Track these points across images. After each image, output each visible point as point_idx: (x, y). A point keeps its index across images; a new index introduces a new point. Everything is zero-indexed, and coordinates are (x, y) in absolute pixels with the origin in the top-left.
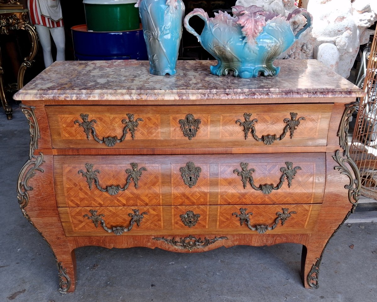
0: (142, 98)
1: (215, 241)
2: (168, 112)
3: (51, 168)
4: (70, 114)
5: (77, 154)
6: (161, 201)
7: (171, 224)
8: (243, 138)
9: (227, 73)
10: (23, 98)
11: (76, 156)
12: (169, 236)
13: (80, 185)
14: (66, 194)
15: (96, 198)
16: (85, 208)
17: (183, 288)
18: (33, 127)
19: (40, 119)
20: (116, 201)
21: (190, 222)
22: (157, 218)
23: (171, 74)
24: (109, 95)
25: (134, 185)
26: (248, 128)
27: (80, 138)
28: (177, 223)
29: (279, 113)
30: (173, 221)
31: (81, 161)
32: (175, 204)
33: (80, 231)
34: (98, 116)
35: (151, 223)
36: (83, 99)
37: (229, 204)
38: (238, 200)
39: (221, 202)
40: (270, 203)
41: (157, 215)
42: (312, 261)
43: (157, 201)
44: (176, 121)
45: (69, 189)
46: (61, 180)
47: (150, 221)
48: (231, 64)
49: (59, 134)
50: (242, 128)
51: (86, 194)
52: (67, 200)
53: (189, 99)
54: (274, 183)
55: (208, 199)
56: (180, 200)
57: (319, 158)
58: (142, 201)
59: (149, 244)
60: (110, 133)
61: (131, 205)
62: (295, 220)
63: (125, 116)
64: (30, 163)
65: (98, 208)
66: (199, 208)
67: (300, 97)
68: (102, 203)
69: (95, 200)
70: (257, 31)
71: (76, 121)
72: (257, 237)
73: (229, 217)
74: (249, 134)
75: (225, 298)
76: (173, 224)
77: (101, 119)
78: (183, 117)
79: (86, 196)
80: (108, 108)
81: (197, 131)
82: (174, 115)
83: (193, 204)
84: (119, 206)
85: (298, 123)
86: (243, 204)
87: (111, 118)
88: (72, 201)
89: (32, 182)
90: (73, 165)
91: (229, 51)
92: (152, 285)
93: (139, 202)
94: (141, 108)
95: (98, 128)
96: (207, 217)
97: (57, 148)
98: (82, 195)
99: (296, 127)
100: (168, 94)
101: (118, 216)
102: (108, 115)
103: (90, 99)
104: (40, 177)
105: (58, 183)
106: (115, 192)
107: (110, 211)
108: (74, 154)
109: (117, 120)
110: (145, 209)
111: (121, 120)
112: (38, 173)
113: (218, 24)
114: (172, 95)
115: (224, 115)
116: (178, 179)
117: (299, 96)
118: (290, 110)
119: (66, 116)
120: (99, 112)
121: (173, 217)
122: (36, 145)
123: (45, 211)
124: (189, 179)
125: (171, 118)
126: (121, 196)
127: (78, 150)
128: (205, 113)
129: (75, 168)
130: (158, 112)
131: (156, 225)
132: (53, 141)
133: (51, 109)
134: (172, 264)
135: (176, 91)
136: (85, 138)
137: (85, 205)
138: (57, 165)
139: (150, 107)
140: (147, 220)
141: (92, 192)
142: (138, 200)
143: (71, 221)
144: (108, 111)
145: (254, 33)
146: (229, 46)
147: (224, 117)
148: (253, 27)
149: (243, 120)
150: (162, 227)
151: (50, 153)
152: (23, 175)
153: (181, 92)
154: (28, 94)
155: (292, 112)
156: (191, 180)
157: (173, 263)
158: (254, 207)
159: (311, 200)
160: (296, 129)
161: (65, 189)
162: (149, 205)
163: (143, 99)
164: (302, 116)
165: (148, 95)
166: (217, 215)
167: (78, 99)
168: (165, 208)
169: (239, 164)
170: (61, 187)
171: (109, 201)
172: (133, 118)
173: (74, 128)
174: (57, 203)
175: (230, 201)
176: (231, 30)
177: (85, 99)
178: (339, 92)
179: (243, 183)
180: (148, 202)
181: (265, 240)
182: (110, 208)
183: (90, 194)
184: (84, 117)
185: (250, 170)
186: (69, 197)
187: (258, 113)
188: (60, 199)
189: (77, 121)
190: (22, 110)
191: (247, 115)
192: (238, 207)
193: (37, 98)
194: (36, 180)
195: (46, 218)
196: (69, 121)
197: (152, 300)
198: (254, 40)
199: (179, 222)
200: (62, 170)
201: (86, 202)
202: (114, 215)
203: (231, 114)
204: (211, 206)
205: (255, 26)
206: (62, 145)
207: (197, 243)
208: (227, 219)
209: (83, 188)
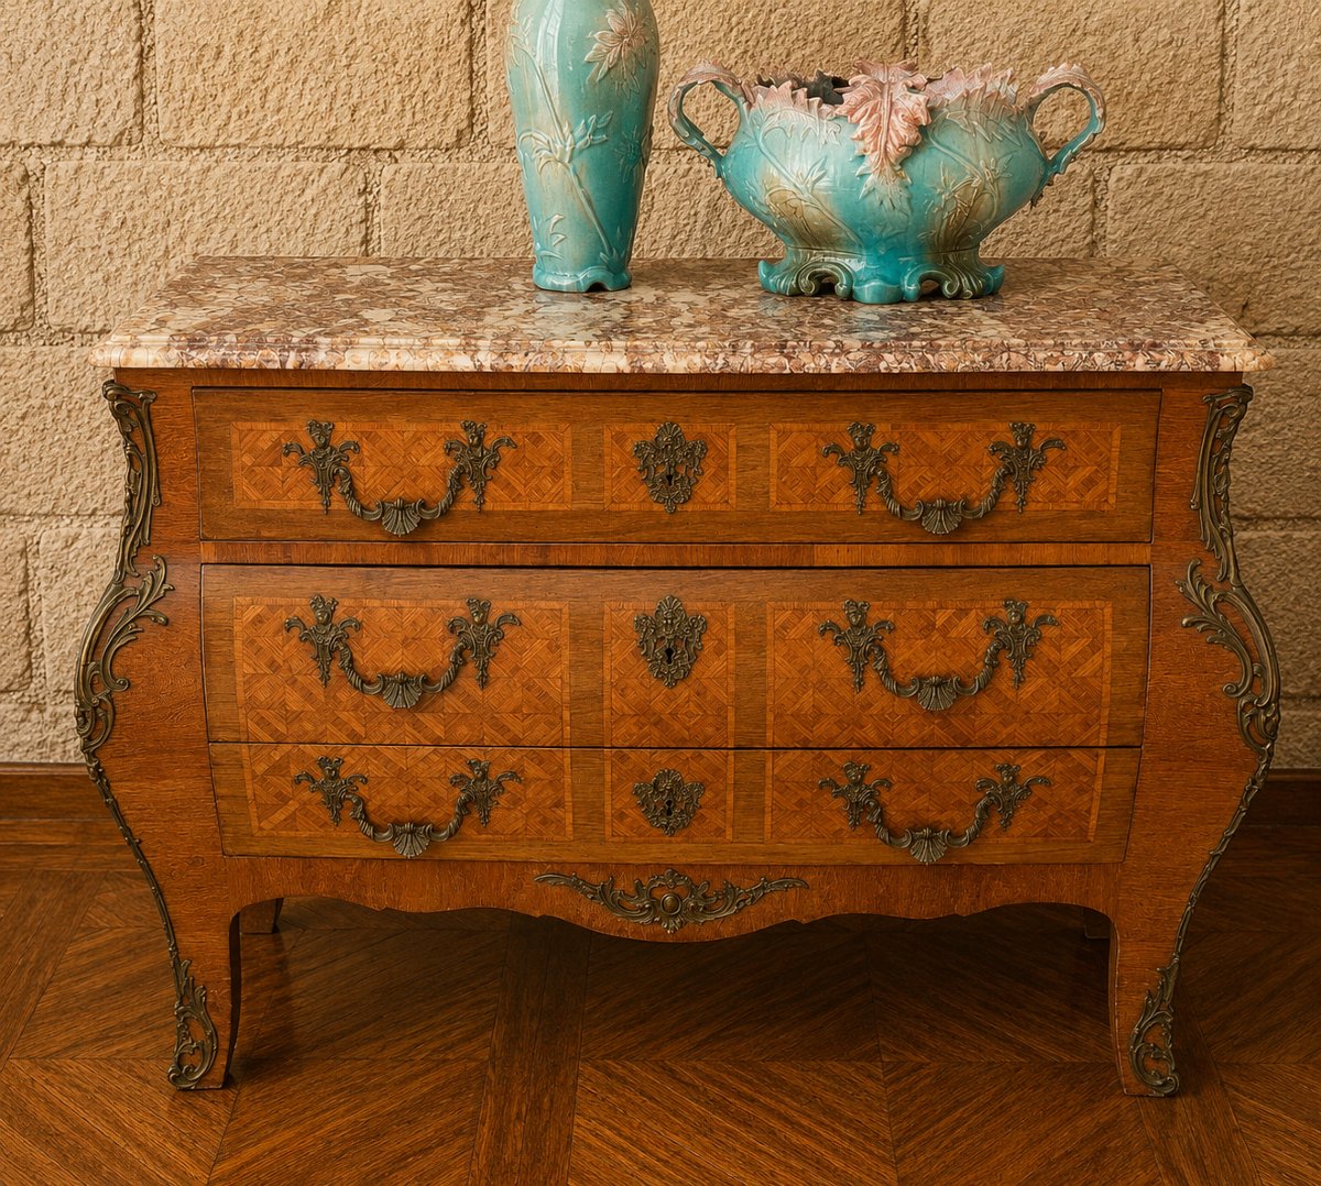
0: (510, 366)
4: (272, 421)
5: (282, 560)
6: (567, 732)
7: (601, 820)
8: (852, 507)
10: (123, 358)
11: (280, 568)
12: (598, 866)
13: (290, 670)
14: (241, 698)
15: (343, 715)
16: (302, 746)
19: (168, 438)
20: (409, 728)
22: (551, 793)
24: (405, 356)
26: (866, 474)
27: (297, 505)
28: (621, 816)
29: (972, 423)
30: (608, 810)
32: (616, 743)
33: (277, 833)
34: (366, 428)
35: (529, 813)
36: (320, 367)
37: (804, 746)
38: (836, 731)
39: (777, 738)
40: (950, 745)
41: (550, 784)
43: (554, 731)
44: (623, 446)
45: (254, 680)
46: (225, 649)
47: (526, 807)
49: (228, 491)
50: (848, 474)
51: (309, 697)
52: (242, 719)
53: (664, 371)
55: (732, 728)
56: (633, 729)
58: (502, 728)
59: (522, 898)
60: (402, 490)
61: (463, 743)
63: (456, 427)
65: (347, 747)
66: (699, 760)
68: (359, 729)
69: (337, 720)
73: (806, 796)
74: (872, 496)
77: (373, 440)
78: (647, 434)
79: (309, 707)
80: (400, 402)
81: (696, 482)
82: (617, 427)
83: (680, 744)
84: (419, 745)
85: (1038, 460)
86: (855, 745)
87: (408, 435)
88: (260, 721)
90: (268, 600)
93: (489, 734)
95: (363, 468)
96: (730, 796)
97: (216, 538)
99: (1035, 475)
100: (597, 352)
101: (413, 782)
102: (398, 423)
103: (342, 367)
105: (220, 660)
107: (389, 763)
108: (274, 560)
109: (428, 442)
110: (509, 756)
111: (441, 442)
114: (608, 357)
115: (781, 426)
116: (628, 655)
119: (259, 426)
120: (367, 412)
121: (607, 793)
125: (607, 436)
126: (429, 710)
127: (286, 546)
128: (719, 418)
129: (273, 608)
130: (565, 416)
131: (545, 822)
132: (206, 515)
133: (213, 400)
135: (623, 344)
136: (317, 505)
137: (302, 738)
140: (516, 802)
141: (331, 695)
142: (485, 724)
143: (250, 796)
144: (400, 410)
147: (783, 435)
149: (845, 445)
150: (569, 829)
151: (192, 558)
153: (638, 347)
158: (896, 758)
160: (1037, 480)
161: (239, 681)
162: (522, 743)
163: (515, 370)
164: (1050, 436)
165: (529, 356)
166: (762, 787)
167: (304, 367)
168: (581, 758)
170: (226, 673)
171: (385, 727)
173: (279, 471)
174: (209, 726)
175: (809, 735)
177: (329, 366)
179: (852, 669)
180: (519, 734)
183: (323, 700)
185: (874, 627)
186: (251, 706)
187: (897, 423)
188: (221, 714)
192: (840, 758)
193: (170, 360)
195: (166, 782)
196: (265, 443)
199: (630, 813)
200: (231, 615)
201: (308, 726)
202: (401, 777)
203: (804, 426)
204: (741, 753)
206: (233, 530)
208: (802, 803)
209: (300, 678)
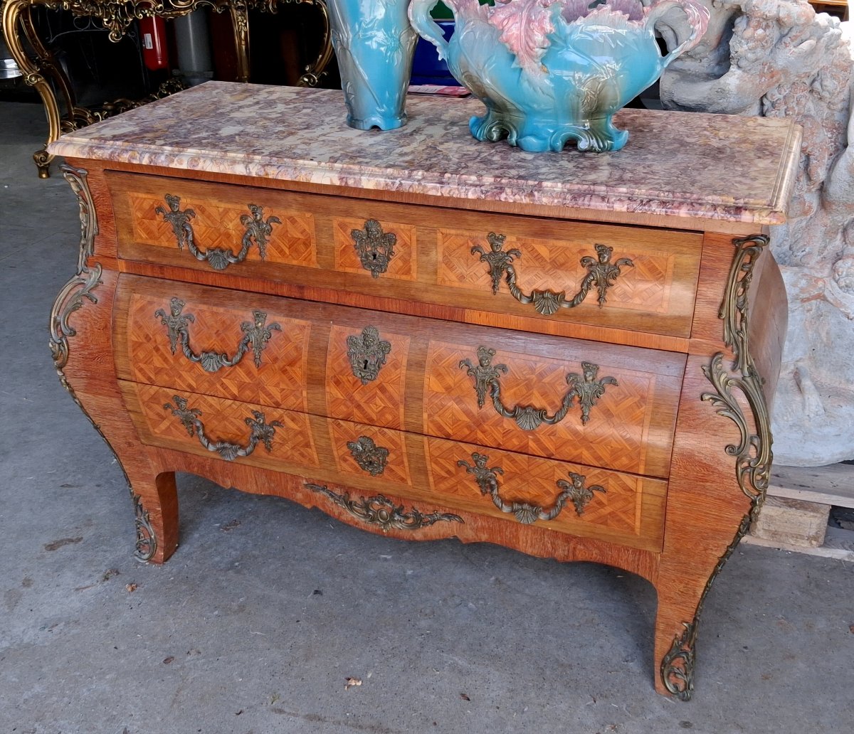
0: (267, 174)
1: (435, 521)
2: (327, 212)
3: (111, 297)
4: (148, 193)
5: (161, 276)
6: (305, 403)
7: (333, 459)
8: (490, 289)
9: (495, 136)
10: (60, 150)
11: (159, 280)
12: (337, 486)
13: (155, 341)
14: (131, 355)
15: (184, 374)
16: (165, 389)
17: (376, 615)
18: (86, 211)
19: (98, 197)
20: (218, 386)
21: (371, 462)
22: (302, 439)
23: (382, 127)
24: (208, 162)
25: (253, 358)
26: (499, 269)
27: (166, 244)
28: (344, 460)
29: (569, 242)
30: (335, 454)
31: (164, 291)
32: (334, 416)
33: (163, 436)
34: (197, 202)
35: (293, 448)
36: (161, 165)
37: (448, 438)
38: (467, 432)
39: (430, 430)
40: (540, 454)
41: (301, 433)
42: (673, 627)
43: (298, 402)
44: (345, 231)
45: (137, 345)
46: (123, 324)
47: (290, 444)
48: (505, 114)
49: (131, 232)
50: (485, 266)
51: (165, 360)
52: (132, 368)
53: (360, 187)
54: (549, 408)
55: (402, 418)
56: (343, 408)
57: (668, 367)
58: (269, 395)
59: (299, 496)
60: (220, 242)
61: (248, 401)
62: (608, 510)
63: (246, 208)
64: (77, 282)
65: (188, 393)
66: (384, 434)
67: (606, 209)
68: (194, 384)
69: (180, 376)
70: (531, 44)
71: (158, 208)
72: (530, 533)
73: (452, 469)
74: (503, 282)
75: (452, 659)
76: (337, 460)
77: (203, 211)
78: (359, 225)
79: (165, 366)
80: (213, 189)
81: (389, 259)
82: (340, 219)
83: (371, 423)
84: (226, 398)
85: (614, 273)
86: (479, 443)
87: (221, 210)
88: (141, 370)
89: (75, 320)
90: (149, 298)
91: (489, 85)
92: (316, 592)
93: (263, 398)
94: (275, 195)
95: (198, 226)
96: (405, 460)
97: (126, 258)
98: (158, 362)
99: (611, 281)
100: (324, 170)
101: (225, 418)
102: (214, 202)
103: (172, 166)
104: (90, 311)
105: (119, 330)
106: (215, 366)
107: (211, 406)
108: (156, 275)
109: (232, 215)
110: (275, 413)
111: (239, 216)
112: (86, 304)
113: (472, 23)
114: (328, 174)
115: (444, 231)
116: (341, 360)
117: (603, 206)
118: (595, 238)
119: (142, 195)
120: (197, 194)
121: (333, 444)
122: (90, 246)
123: (97, 382)
124: (363, 366)
125: (335, 224)
126: (229, 377)
127: (161, 267)
128: (403, 221)
129: (150, 303)
130: (310, 208)
131: (302, 455)
132: (121, 244)
133: (115, 178)
134: (385, 560)
135: (341, 165)
136: (176, 246)
137: (164, 384)
138: (121, 293)
139: (291, 197)
140: (284, 442)
141: (177, 360)
142: (260, 392)
143: (144, 413)
144: (215, 194)
145: (528, 48)
146: (487, 73)
147: (445, 236)
148: (523, 34)
149: (487, 249)
150: (317, 462)
151: (114, 268)
152: (62, 304)
153: (350, 169)
154: (71, 144)
155: (600, 242)
156: (365, 368)
157: (389, 557)
158: (505, 456)
159: (637, 465)
160: (613, 285)
161: (130, 344)
162: (281, 407)
163: (270, 177)
164: (623, 257)
165: (280, 169)
166: (423, 458)
167: (152, 164)
168: (315, 421)
169: (474, 349)
170: (123, 339)
171: (206, 384)
172: (262, 215)
173: (155, 223)
174: (116, 369)
175: (450, 432)
176: (494, 38)
177: (165, 165)
178: (708, 206)
179: (477, 393)
180: (279, 400)
181: (549, 545)
182: (209, 399)
183: (172, 362)
184: (172, 201)
185: (495, 368)
186: (136, 360)
187: (520, 237)
188: (121, 362)
189: (160, 209)
190: (65, 175)
191: (495, 239)
192: (469, 449)
193: (84, 154)
194: (82, 316)
195: (100, 397)
196: (146, 206)
197: (298, 621)
198: (536, 65)
199: (348, 458)
200: (129, 304)
201: (166, 377)
202: (219, 415)
203: (459, 232)
204: (408, 435)
205: (527, 31)
206: (134, 255)
207: (397, 517)
208: (448, 472)
209: (160, 347)
